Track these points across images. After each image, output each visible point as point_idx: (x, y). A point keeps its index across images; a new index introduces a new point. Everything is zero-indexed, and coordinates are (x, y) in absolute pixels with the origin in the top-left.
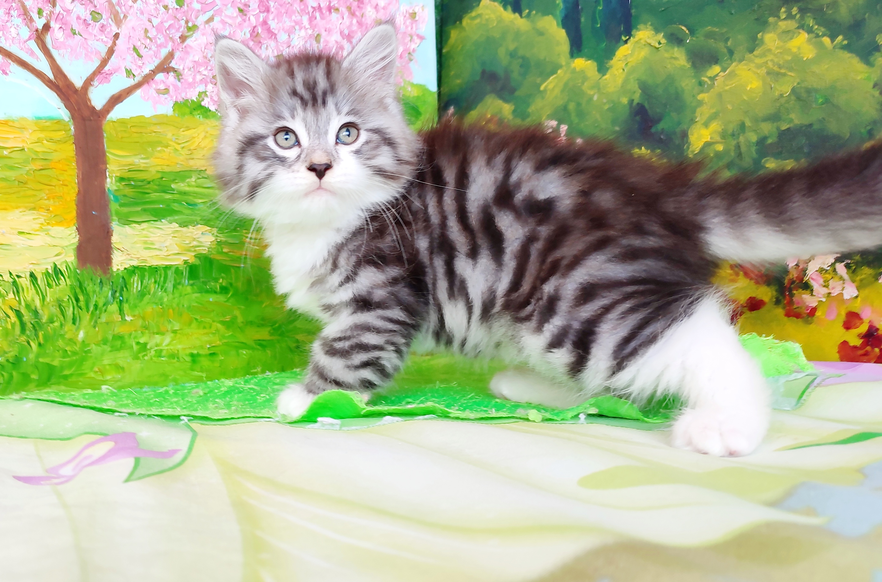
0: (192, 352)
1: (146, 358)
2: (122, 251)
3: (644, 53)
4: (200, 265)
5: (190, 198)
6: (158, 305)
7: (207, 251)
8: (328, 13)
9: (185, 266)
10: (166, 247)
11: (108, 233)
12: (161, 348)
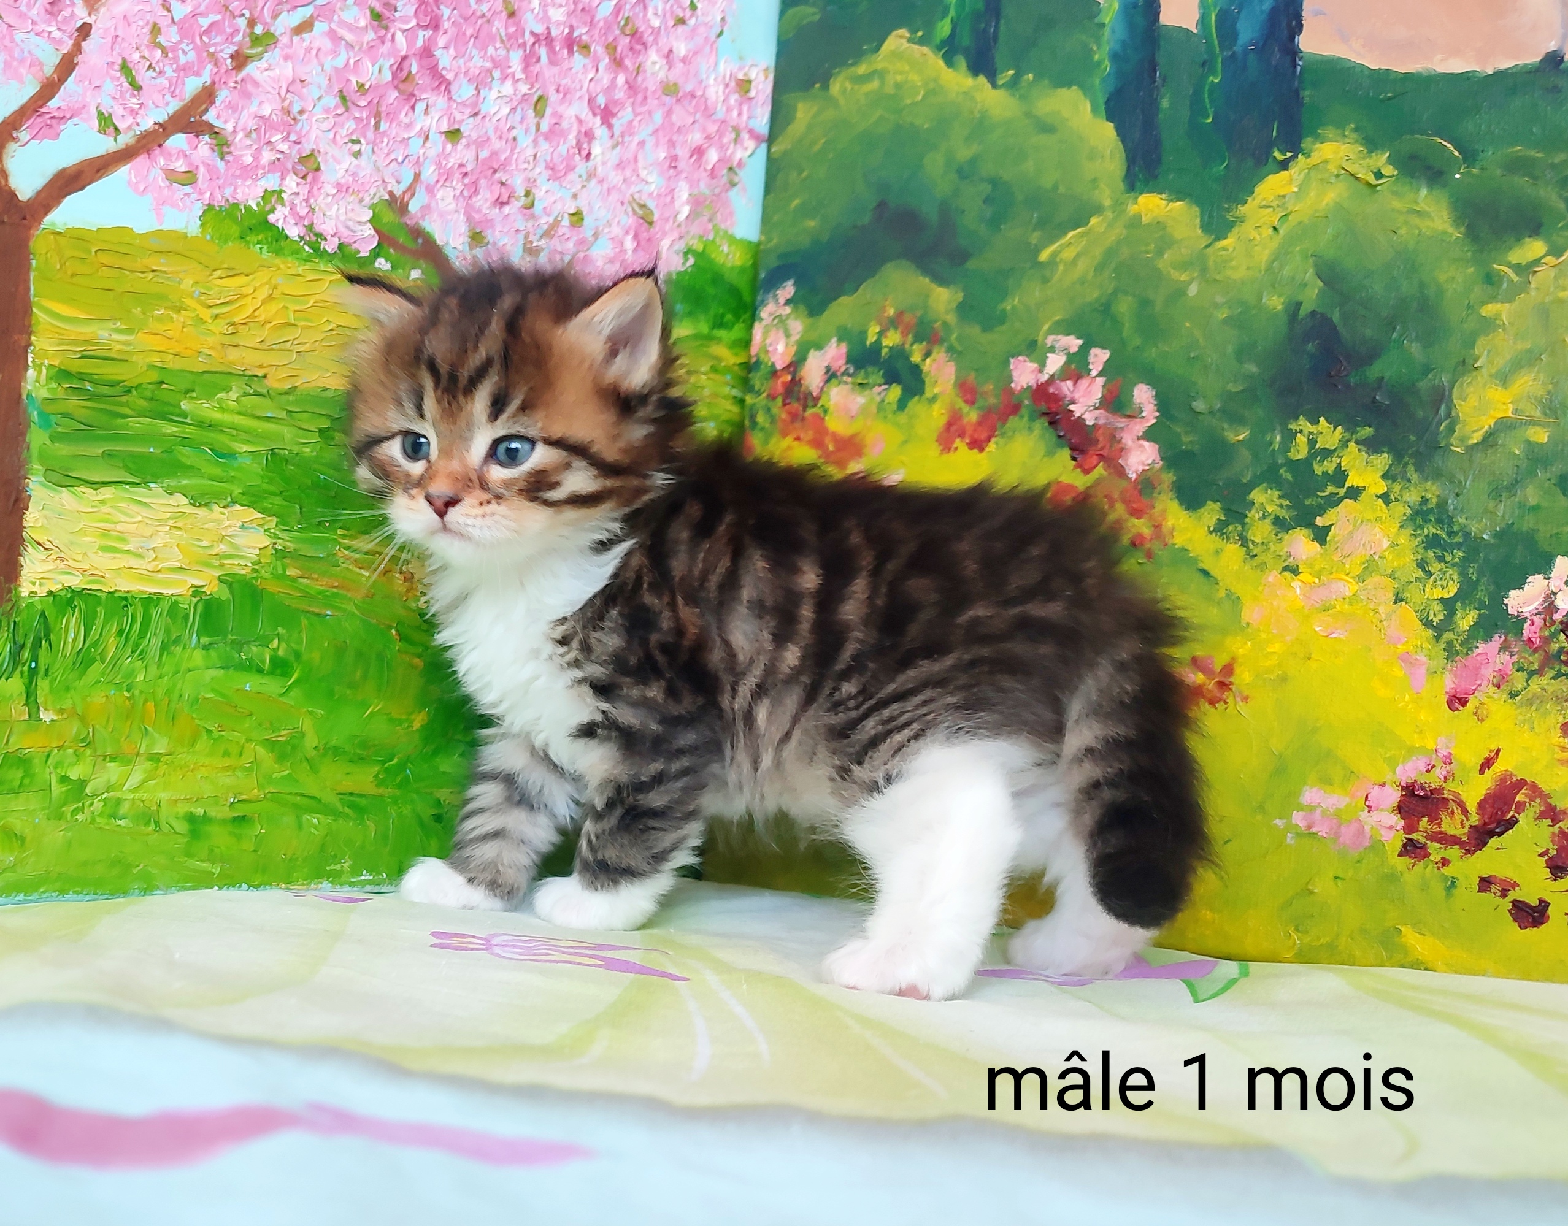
0: (192, 810)
1: (80, 817)
2: (46, 549)
3: (1333, 195)
4: (228, 600)
5: (223, 438)
6: (121, 690)
7: (249, 570)
8: (566, 51)
9: (195, 600)
10: (153, 549)
11: (18, 503)
12: (119, 794)
